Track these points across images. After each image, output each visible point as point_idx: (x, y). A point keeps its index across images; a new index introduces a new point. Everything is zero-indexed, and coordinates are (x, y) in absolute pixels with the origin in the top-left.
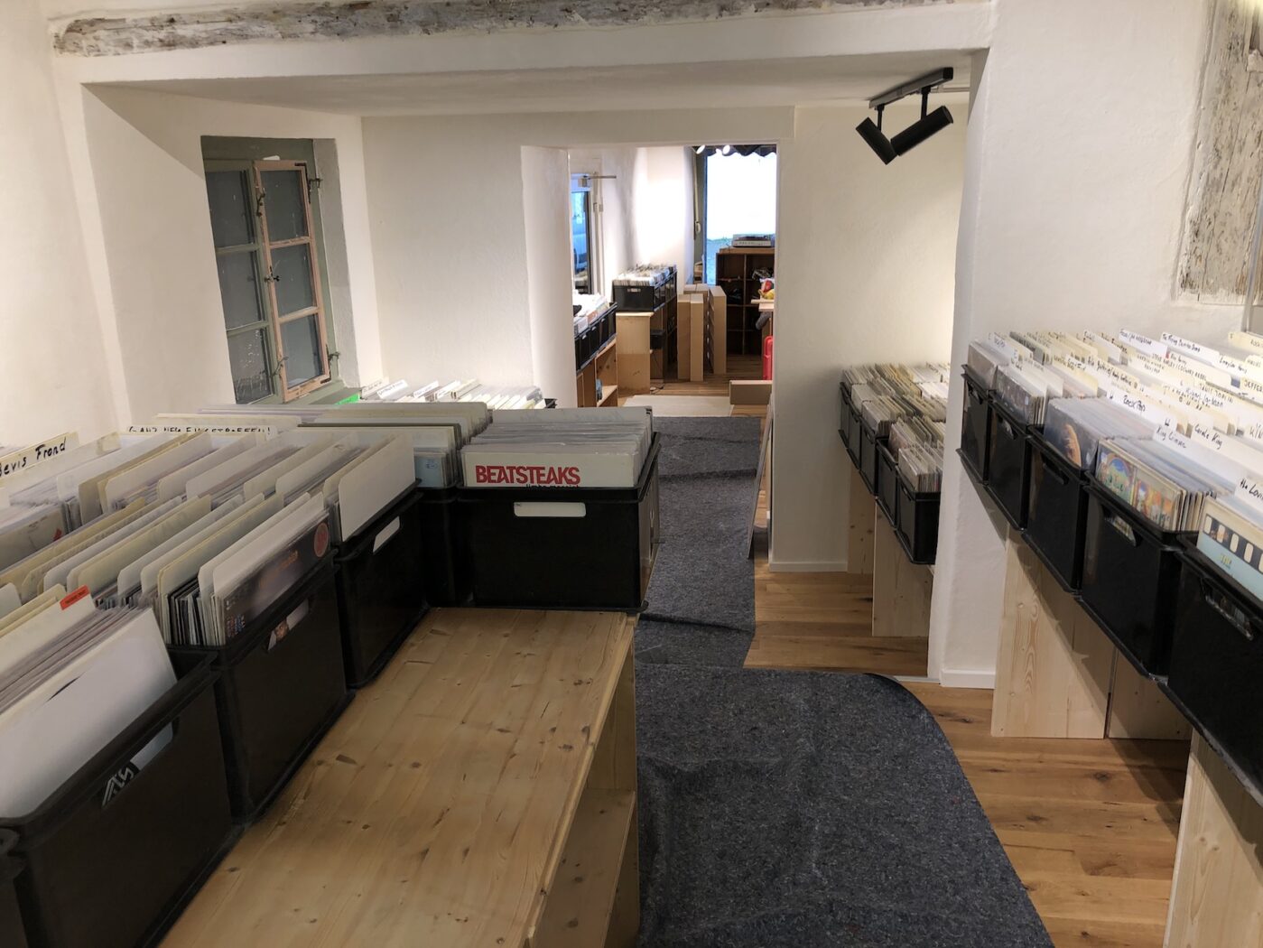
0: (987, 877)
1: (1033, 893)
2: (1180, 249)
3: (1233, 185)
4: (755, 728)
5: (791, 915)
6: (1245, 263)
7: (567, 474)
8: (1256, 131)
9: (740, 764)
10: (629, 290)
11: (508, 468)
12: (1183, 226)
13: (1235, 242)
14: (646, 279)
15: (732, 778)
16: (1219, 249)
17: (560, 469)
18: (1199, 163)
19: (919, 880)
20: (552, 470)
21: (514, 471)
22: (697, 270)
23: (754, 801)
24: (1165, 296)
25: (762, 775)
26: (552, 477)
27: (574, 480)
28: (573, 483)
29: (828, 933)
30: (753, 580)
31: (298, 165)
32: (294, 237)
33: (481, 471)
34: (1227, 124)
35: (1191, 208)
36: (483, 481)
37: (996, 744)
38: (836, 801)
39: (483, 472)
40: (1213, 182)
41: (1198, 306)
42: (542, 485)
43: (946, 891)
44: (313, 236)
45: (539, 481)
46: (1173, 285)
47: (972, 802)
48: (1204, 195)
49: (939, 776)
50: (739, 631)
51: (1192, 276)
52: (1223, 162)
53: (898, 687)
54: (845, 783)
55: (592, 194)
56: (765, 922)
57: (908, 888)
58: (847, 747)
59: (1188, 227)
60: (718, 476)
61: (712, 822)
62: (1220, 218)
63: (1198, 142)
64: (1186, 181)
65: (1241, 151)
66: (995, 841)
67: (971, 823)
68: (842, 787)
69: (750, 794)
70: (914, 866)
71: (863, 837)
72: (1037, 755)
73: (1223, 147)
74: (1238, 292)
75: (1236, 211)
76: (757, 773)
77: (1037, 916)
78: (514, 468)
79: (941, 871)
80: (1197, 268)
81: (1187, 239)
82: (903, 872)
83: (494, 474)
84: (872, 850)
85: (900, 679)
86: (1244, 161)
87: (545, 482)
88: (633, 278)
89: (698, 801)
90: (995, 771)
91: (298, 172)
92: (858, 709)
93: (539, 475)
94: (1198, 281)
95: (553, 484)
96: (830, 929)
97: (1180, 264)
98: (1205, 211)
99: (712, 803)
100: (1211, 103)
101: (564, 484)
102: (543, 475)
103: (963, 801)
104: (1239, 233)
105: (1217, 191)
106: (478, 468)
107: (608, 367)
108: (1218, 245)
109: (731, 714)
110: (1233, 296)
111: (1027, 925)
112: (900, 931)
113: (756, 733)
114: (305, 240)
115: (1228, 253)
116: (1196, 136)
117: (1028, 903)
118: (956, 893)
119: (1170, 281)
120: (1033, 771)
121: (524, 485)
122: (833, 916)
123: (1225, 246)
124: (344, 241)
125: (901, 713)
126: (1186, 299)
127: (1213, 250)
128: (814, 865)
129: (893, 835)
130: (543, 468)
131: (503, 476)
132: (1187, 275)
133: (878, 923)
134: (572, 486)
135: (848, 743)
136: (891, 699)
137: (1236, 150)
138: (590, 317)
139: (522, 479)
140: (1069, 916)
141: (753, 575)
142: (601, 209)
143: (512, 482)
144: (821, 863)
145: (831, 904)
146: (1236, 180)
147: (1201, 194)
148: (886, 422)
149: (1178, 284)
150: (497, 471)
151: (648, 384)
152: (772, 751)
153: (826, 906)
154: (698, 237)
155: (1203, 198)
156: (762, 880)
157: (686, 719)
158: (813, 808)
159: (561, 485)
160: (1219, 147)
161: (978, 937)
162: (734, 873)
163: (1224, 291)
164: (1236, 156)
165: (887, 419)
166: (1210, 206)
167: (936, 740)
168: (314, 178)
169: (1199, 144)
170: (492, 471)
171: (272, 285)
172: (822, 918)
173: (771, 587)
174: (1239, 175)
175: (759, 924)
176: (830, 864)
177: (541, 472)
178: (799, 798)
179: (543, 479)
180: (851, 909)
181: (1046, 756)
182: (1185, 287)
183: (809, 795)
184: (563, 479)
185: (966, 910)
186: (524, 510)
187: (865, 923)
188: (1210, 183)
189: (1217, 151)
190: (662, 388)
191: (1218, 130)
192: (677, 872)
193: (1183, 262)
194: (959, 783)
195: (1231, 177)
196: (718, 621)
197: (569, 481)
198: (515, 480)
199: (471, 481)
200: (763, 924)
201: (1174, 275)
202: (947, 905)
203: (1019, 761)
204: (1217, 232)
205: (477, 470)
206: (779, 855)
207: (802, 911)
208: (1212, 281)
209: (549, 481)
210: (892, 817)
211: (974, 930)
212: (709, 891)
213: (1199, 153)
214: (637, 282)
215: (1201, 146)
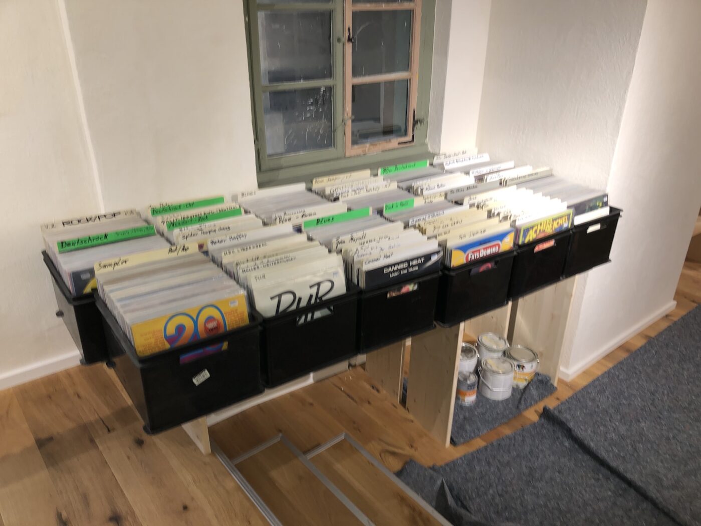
44: (419, 3)
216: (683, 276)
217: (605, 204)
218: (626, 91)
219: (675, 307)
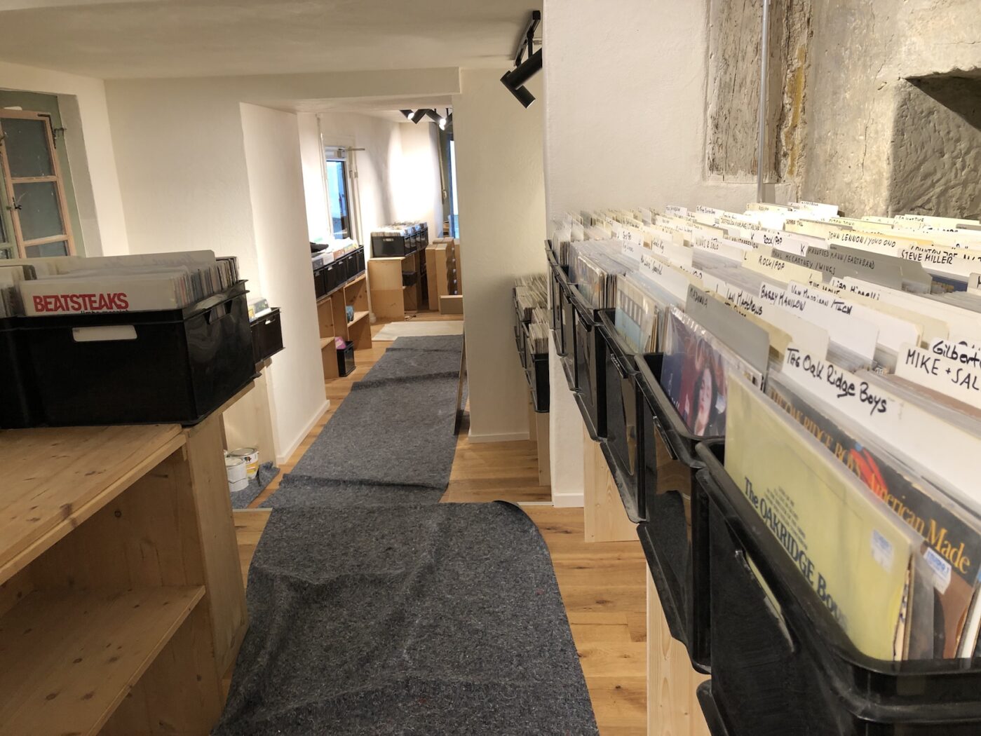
0: (549, 650)
1: (585, 659)
2: (705, 139)
3: (740, 87)
4: (390, 548)
5: (369, 691)
6: (755, 150)
7: (116, 299)
8: (754, 43)
9: (367, 576)
10: (384, 240)
11: (62, 296)
12: (706, 121)
13: (746, 133)
14: (398, 231)
15: (357, 588)
16: (735, 139)
17: (109, 295)
18: (712, 71)
19: (491, 656)
20: (102, 296)
21: (68, 299)
22: (445, 227)
23: (370, 604)
24: (698, 177)
25: (384, 583)
26: (103, 303)
27: (123, 305)
28: (123, 308)
29: (400, 705)
30: (455, 450)
31: (41, 115)
32: (40, 176)
33: (38, 300)
34: (731, 38)
35: (710, 106)
36: (42, 310)
37: (587, 548)
38: (440, 599)
39: (41, 301)
40: (725, 86)
41: (723, 184)
42: (95, 311)
43: (512, 663)
44: (60, 176)
45: (92, 308)
46: (704, 170)
47: (555, 593)
48: (719, 95)
49: (532, 575)
50: (433, 488)
51: (717, 161)
52: (731, 67)
53: (517, 510)
54: (452, 585)
55: (347, 164)
56: (345, 700)
57: (481, 663)
58: (463, 557)
59: (710, 121)
60: (444, 376)
61: (329, 623)
62: (733, 114)
63: (710, 53)
64: (704, 84)
65: (744, 59)
66: (565, 621)
67: (549, 609)
68: (449, 588)
69: (368, 599)
70: (491, 646)
71: (454, 626)
72: (616, 555)
73: (729, 57)
74: (753, 173)
75: (744, 108)
76: (380, 582)
77: (582, 677)
78: (68, 296)
79: (512, 648)
80: (720, 154)
81: (710, 132)
82: (480, 651)
83: (50, 303)
84: (459, 635)
85: (521, 504)
86: (747, 67)
87: (96, 308)
88: (388, 230)
89: (322, 608)
90: (581, 568)
91: (43, 122)
92: (482, 529)
93: (92, 302)
94: (722, 165)
95: (105, 310)
96: (402, 702)
97: (707, 152)
98: (721, 108)
99: (334, 609)
100: (717, 21)
101: (115, 309)
102: (95, 302)
103: (547, 592)
104: (749, 125)
105: (729, 92)
106: (35, 298)
107: (361, 297)
108: (734, 136)
109: (374, 540)
110: (750, 175)
111: (572, 685)
112: (462, 698)
113: (390, 552)
114: (51, 178)
115: (742, 142)
116: (708, 47)
117: (578, 668)
118: (520, 664)
119: (701, 166)
120: (612, 566)
121: (79, 312)
122: (408, 691)
123: (740, 136)
124: (90, 180)
125: (515, 529)
126: (713, 180)
127: (731, 140)
128: (405, 651)
129: (480, 623)
130: (94, 296)
131: (58, 304)
132: (713, 160)
133: (446, 693)
134: (122, 310)
135: (464, 555)
136: (510, 519)
137: (740, 58)
138: (335, 254)
139: (76, 306)
140: (609, 675)
141: (455, 446)
142: (356, 175)
143: (68, 309)
144: (412, 649)
145: (407, 681)
146: (742, 83)
147: (717, 95)
148: (529, 309)
149: (707, 167)
150: (53, 300)
151: (404, 314)
152: (398, 565)
153: (403, 682)
154: (445, 202)
155: (718, 99)
156: (354, 666)
157: (334, 546)
158: (419, 606)
159: (112, 311)
160: (727, 57)
161: (528, 697)
162: (333, 663)
163: (743, 172)
164: (740, 64)
165: (531, 306)
166: (725, 104)
167: (538, 548)
168: (58, 128)
169: (712, 54)
170: (48, 300)
171: (16, 213)
172: (397, 693)
173: (468, 454)
174: (745, 79)
175: (339, 701)
176: (419, 649)
177: (93, 299)
178: (407, 599)
179: (95, 305)
180: (424, 683)
181: (626, 555)
182: (713, 170)
183: (418, 596)
184: (113, 304)
185: (524, 677)
186: (83, 335)
187: (434, 694)
188: (722, 86)
189: (726, 60)
190: (415, 316)
191: (725, 43)
192: (284, 665)
193: (709, 149)
194: (548, 580)
195: (738, 81)
196: (417, 482)
197: (119, 307)
198: (70, 308)
199: (31, 311)
200: (343, 701)
201: (703, 160)
202: (509, 675)
203: (602, 559)
204: (732, 126)
205: (35, 301)
206: (375, 644)
207: (380, 688)
208: (732, 165)
209: (101, 307)
210: (484, 608)
211: (525, 692)
212: (306, 679)
213: (711, 61)
214: (390, 233)
215: (713, 56)
216: (327, 389)
217: (267, 306)
218: (252, 226)
219: (329, 405)
